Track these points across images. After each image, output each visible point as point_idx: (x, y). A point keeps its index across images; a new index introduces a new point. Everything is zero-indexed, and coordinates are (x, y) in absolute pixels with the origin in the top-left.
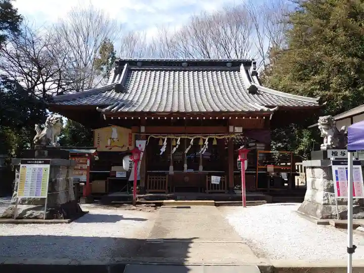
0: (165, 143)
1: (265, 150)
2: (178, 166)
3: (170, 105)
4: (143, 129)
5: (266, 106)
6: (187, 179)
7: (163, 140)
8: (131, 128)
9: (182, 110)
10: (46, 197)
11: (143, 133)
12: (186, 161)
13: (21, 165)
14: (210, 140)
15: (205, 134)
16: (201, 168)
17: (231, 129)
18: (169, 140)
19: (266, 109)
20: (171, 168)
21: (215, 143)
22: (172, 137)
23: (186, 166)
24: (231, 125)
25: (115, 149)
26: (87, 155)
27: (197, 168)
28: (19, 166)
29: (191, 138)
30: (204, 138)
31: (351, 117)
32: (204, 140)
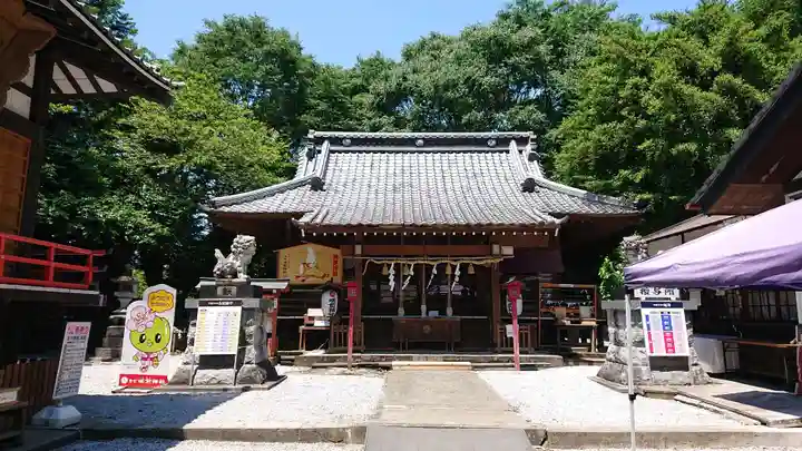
0: (392, 272)
1: (552, 282)
2: (412, 309)
3: (399, 212)
4: (358, 249)
5: (550, 214)
6: (427, 329)
7: (389, 266)
8: (338, 248)
9: (409, 221)
10: (235, 353)
11: (358, 255)
12: (424, 300)
13: (200, 308)
14: (464, 268)
15: (455, 257)
16: (449, 311)
17: (496, 249)
18: (397, 267)
19: (550, 219)
20: (401, 311)
21: (471, 271)
22: (402, 261)
23: (424, 308)
24: (497, 244)
25: (310, 281)
26: (275, 291)
27: (443, 312)
28: (197, 309)
29: (432, 263)
30: (454, 263)
31: (682, 233)
32: (454, 268)
